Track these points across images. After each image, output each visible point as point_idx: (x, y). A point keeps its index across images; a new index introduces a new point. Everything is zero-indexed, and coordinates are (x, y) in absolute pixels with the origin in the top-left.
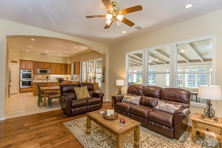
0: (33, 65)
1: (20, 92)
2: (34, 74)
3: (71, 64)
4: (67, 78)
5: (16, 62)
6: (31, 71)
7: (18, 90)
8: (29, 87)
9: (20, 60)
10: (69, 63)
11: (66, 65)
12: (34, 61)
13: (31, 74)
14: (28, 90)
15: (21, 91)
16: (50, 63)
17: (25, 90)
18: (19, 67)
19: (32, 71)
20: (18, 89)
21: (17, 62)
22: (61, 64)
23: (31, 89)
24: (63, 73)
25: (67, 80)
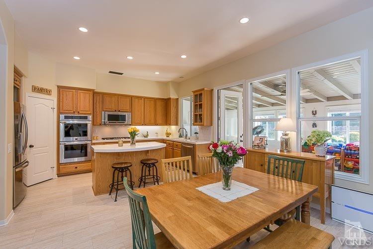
0: (91, 101)
1: (59, 175)
2: (93, 124)
3: (177, 99)
4: (168, 134)
5: (48, 92)
6: (86, 118)
7: (55, 169)
8: (83, 159)
9: (58, 87)
10: (173, 96)
11: (166, 102)
12: (93, 90)
13: (86, 125)
14: (81, 167)
15: (63, 171)
16: (132, 97)
17: (71, 168)
18: (56, 106)
19: (90, 117)
20: (55, 165)
21: (50, 91)
22: (155, 100)
23: (87, 166)
24: (159, 121)
25: (168, 138)
